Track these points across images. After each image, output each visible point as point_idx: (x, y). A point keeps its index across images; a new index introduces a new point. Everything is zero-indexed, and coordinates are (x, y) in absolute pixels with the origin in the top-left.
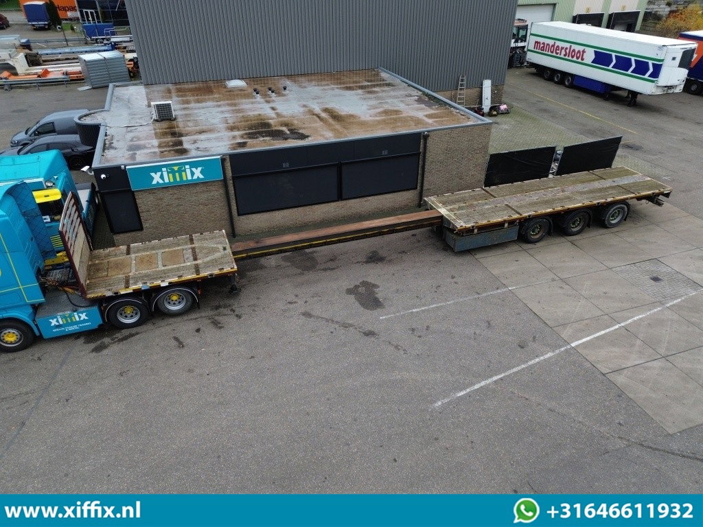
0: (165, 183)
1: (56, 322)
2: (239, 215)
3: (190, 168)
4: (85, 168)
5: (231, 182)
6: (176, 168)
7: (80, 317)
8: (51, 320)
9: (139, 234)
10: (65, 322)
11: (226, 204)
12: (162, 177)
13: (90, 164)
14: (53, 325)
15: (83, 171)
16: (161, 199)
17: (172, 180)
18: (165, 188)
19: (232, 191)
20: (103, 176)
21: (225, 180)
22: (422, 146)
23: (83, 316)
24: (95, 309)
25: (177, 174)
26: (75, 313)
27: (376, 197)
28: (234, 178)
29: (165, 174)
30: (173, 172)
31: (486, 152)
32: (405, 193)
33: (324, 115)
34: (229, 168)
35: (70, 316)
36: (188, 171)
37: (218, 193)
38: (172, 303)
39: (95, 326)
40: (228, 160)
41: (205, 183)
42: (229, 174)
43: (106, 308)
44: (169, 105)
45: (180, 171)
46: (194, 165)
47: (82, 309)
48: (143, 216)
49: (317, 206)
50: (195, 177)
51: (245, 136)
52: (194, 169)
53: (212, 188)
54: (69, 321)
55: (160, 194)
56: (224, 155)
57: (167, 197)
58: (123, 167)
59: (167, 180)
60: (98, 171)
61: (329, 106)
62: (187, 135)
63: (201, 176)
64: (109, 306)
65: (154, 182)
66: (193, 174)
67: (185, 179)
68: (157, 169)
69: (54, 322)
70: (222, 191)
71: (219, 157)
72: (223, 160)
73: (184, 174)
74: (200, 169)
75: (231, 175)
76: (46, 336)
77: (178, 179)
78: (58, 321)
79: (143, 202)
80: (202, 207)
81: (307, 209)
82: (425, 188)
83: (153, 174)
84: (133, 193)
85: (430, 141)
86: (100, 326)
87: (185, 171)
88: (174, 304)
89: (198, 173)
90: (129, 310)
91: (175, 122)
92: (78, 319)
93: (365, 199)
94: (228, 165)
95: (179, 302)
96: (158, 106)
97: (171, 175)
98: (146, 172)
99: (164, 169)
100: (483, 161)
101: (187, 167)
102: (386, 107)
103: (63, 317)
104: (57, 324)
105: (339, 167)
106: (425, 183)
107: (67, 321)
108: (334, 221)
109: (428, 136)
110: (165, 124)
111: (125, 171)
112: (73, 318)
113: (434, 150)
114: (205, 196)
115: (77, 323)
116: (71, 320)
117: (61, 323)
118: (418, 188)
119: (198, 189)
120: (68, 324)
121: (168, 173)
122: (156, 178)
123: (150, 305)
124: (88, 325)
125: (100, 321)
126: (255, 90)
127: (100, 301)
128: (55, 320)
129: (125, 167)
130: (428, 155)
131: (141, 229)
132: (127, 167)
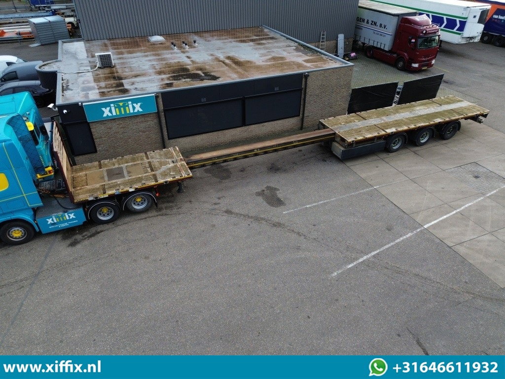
0: (113, 116)
1: (52, 221)
2: (169, 139)
3: (132, 104)
4: (51, 106)
5: (163, 113)
6: (121, 104)
7: (69, 217)
8: (48, 220)
9: (94, 155)
10: (58, 221)
11: (160, 131)
12: (110, 111)
13: (54, 102)
14: (49, 223)
15: (49, 108)
16: (110, 128)
17: (118, 113)
18: (113, 120)
19: (163, 121)
20: (65, 111)
21: (158, 113)
22: (303, 83)
23: (72, 216)
24: (81, 210)
25: (122, 109)
26: (66, 214)
27: (270, 123)
28: (165, 111)
29: (113, 109)
30: (119, 107)
31: (349, 88)
32: (291, 119)
33: (227, 61)
34: (161, 103)
35: (62, 216)
36: (130, 106)
37: (152, 123)
38: (136, 203)
39: (81, 223)
40: (160, 97)
41: (143, 115)
42: (161, 108)
43: (88, 209)
44: (109, 55)
45: (124, 106)
46: (135, 101)
47: (71, 211)
48: (97, 141)
49: (226, 131)
50: (136, 111)
51: (171, 79)
52: (135, 105)
53: (148, 119)
54: (62, 220)
55: (109, 125)
56: (157, 93)
57: (115, 126)
58: (80, 103)
59: (114, 114)
60: (61, 107)
61: (231, 54)
62: (125, 78)
63: (141, 110)
64: (90, 208)
65: (105, 115)
66: (134, 108)
67: (128, 112)
68: (107, 105)
69: (50, 221)
70: (156, 121)
71: (154, 95)
72: (157, 97)
73: (127, 108)
74: (139, 104)
75: (162, 108)
76: (44, 231)
77: (123, 113)
78: (53, 220)
79: (97, 131)
80: (141, 133)
81: (220, 133)
82: (305, 115)
83: (104, 109)
84: (88, 123)
85: (309, 79)
86: (85, 223)
87: (128, 106)
88: (138, 204)
89: (138, 108)
90: (105, 210)
91: (114, 69)
92: (68, 218)
93: (262, 124)
94: (160, 100)
95: (142, 203)
96: (100, 56)
97: (117, 109)
98: (98, 107)
99: (112, 105)
100: (346, 94)
101: (130, 103)
102: (273, 55)
103: (57, 217)
104: (52, 222)
105: (243, 100)
106: (306, 111)
107: (59, 219)
108: (240, 142)
109: (308, 76)
110: (107, 71)
111: (82, 107)
112: (64, 217)
113: (312, 86)
114: (143, 125)
115: (67, 221)
116: (63, 219)
117: (55, 221)
118: (301, 115)
119: (138, 120)
120: (61, 222)
121: (115, 108)
122: (106, 112)
123: (121, 205)
124: (76, 222)
125: (84, 219)
126: (172, 44)
127: (84, 204)
128: (51, 219)
129: (82, 104)
130: (307, 90)
131: (95, 151)
132: (83, 104)
